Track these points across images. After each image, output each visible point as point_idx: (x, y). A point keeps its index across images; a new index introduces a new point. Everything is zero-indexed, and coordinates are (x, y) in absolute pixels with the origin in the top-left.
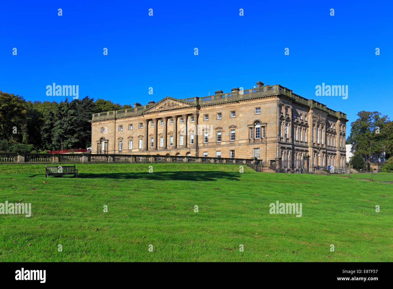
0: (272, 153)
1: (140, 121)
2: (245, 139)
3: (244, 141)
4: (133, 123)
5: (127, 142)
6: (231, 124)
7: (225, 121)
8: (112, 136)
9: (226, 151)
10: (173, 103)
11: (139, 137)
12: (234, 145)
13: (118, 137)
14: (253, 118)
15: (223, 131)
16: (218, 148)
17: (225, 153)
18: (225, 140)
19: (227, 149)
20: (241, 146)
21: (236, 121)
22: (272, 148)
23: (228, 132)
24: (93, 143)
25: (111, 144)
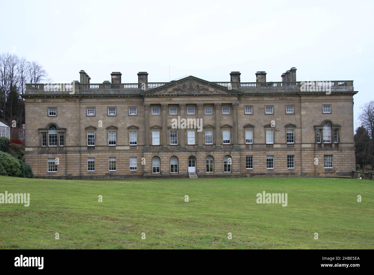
0: (349, 162)
1: (131, 104)
2: (310, 142)
3: (309, 146)
4: (117, 106)
5: (106, 135)
6: (288, 122)
7: (279, 118)
8: (74, 123)
9: (282, 156)
10: (198, 86)
11: (129, 128)
12: (294, 150)
13: (85, 125)
14: (321, 117)
15: (276, 130)
16: (270, 152)
17: (281, 158)
18: (280, 142)
19: (283, 154)
20: (306, 152)
21: (295, 118)
22: (349, 156)
23: (284, 132)
24: (30, 131)
25: (72, 135)
